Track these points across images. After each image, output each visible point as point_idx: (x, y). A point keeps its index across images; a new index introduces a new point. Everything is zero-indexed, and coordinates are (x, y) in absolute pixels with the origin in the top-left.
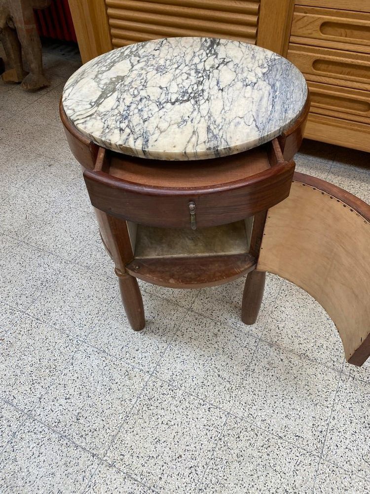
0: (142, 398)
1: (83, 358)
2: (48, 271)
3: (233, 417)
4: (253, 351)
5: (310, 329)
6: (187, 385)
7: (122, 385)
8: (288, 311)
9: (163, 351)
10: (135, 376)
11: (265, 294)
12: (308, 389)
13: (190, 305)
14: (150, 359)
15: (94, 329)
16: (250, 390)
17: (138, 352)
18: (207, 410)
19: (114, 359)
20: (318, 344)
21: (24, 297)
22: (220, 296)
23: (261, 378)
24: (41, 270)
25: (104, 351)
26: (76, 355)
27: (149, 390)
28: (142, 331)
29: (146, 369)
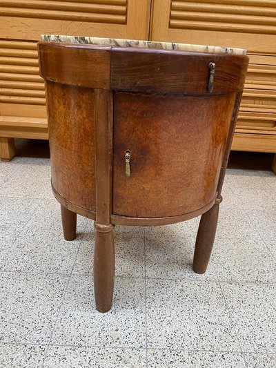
1: (57, 363)
3: (248, 354)
4: (220, 292)
5: (246, 262)
8: (222, 255)
9: (144, 321)
10: (130, 357)
13: (144, 274)
14: (136, 334)
15: (56, 327)
16: (242, 324)
17: (119, 332)
18: (222, 359)
20: (260, 271)
22: (165, 260)
23: (242, 310)
25: (80, 346)
26: (46, 363)
28: (111, 311)
29: (137, 345)
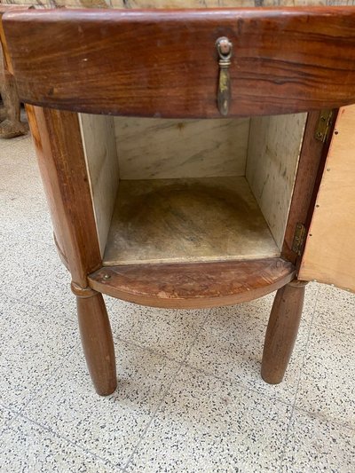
1: (15, 441)
4: (286, 426)
8: (326, 362)
9: (143, 428)
13: (184, 357)
14: (122, 442)
15: (39, 393)
17: (104, 430)
22: (227, 344)
25: (50, 430)
29: (115, 459)
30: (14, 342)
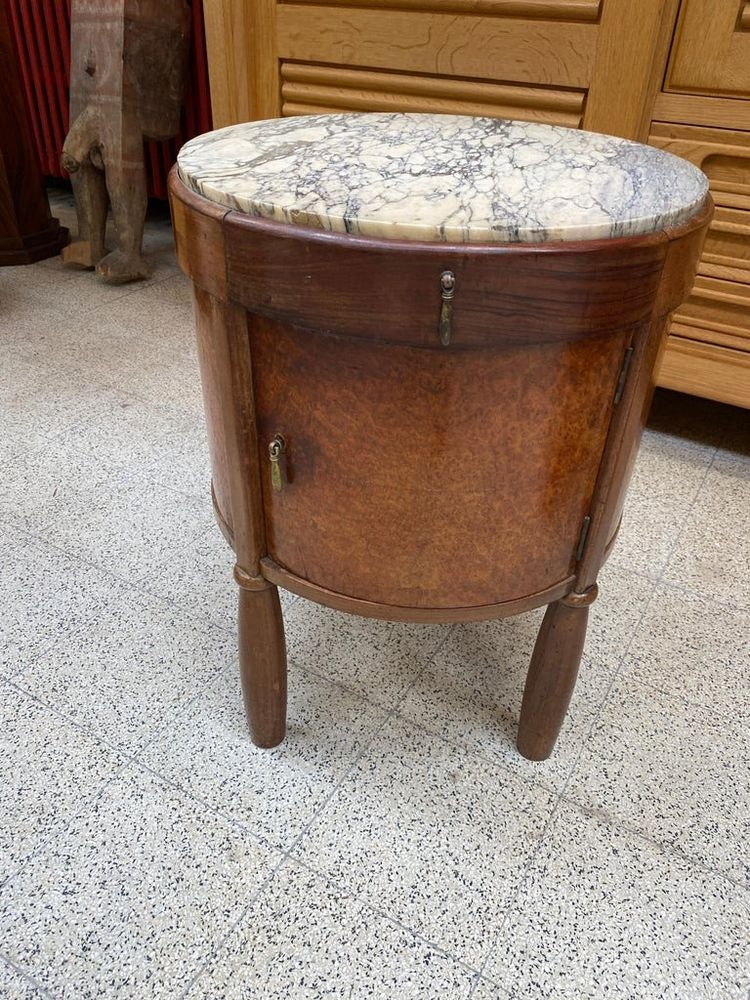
0: (257, 912)
1: (127, 796)
2: (80, 599)
3: (489, 986)
4: (543, 823)
5: (682, 783)
6: (373, 889)
7: (211, 871)
8: (628, 737)
9: (321, 800)
10: (247, 854)
11: (575, 697)
12: (686, 931)
13: (395, 703)
14: (288, 817)
15: (164, 733)
16: (535, 918)
17: (261, 797)
18: (422, 959)
19: (200, 808)
20: (705, 822)
21: (14, 649)
22: (469, 690)
23: (563, 890)
24: (66, 596)
25: (179, 787)
26: (110, 789)
27: (277, 893)
28: (274, 749)
29: (275, 838)
30: (126, 652)
